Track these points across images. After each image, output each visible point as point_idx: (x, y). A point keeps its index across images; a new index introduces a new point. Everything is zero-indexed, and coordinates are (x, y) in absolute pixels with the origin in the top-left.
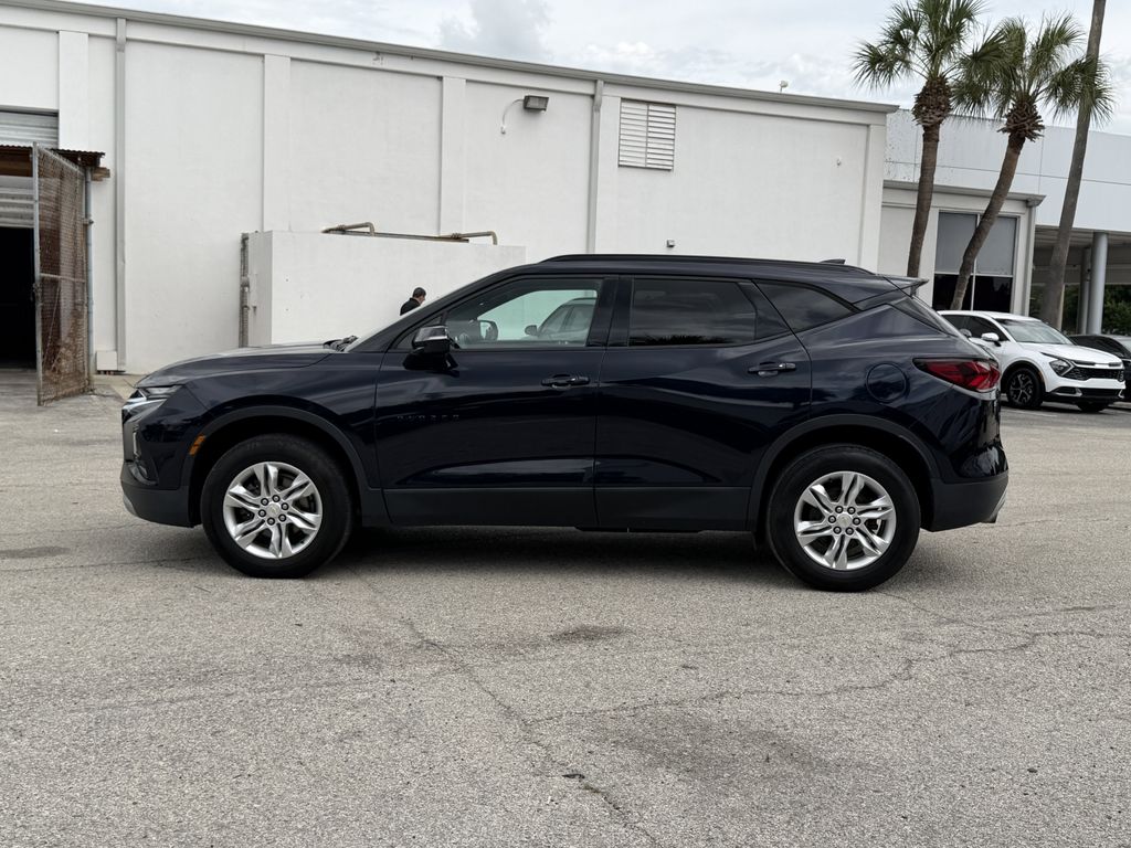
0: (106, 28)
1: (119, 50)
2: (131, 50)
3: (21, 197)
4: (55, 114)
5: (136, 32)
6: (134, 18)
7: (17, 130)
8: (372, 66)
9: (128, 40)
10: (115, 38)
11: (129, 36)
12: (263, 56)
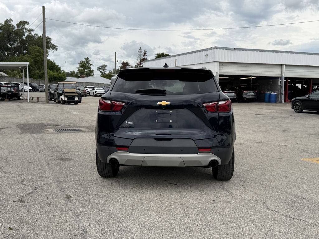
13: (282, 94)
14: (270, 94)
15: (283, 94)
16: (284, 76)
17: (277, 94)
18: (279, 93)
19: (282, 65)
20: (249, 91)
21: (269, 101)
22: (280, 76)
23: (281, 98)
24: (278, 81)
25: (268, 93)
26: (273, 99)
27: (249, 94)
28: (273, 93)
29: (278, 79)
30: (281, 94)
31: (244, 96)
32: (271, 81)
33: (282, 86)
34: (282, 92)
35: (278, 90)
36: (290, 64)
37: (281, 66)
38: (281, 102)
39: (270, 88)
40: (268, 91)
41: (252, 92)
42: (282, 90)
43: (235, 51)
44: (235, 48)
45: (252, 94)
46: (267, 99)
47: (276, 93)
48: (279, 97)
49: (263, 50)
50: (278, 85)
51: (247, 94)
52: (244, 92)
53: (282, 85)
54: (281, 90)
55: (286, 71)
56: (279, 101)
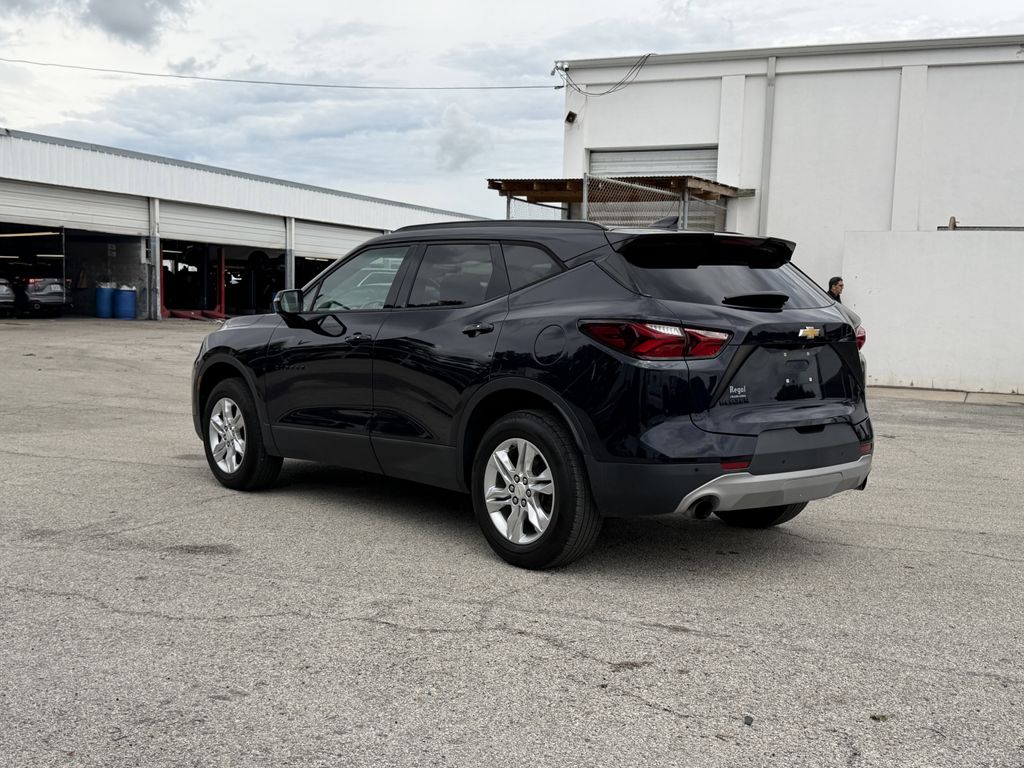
0: (759, 68)
1: (769, 85)
2: (782, 82)
3: (700, 218)
4: (715, 148)
5: (785, 66)
6: (782, 54)
7: (692, 164)
8: (1016, 59)
9: (777, 75)
10: (765, 75)
11: (778, 71)
12: (901, 68)
13: (157, 290)
14: (116, 293)
15: (159, 291)
16: (158, 235)
17: (138, 291)
18: (145, 289)
19: (149, 200)
20: (48, 280)
21: (115, 314)
22: (145, 233)
23: (152, 302)
24: (139, 248)
25: (108, 286)
26: (127, 306)
27: (47, 289)
28: (125, 288)
29: (140, 242)
30: (150, 290)
31: (32, 296)
32: (112, 247)
33: (154, 266)
34: (155, 285)
35: (140, 279)
36: (173, 199)
37: (146, 203)
38: (152, 318)
39: (109, 271)
40: (107, 280)
41: (56, 283)
42: (154, 277)
43: (9, 138)
44: (10, 128)
45: (57, 288)
46: (105, 306)
47: (134, 288)
48: (144, 302)
49: (97, 146)
50: (140, 263)
51: (42, 290)
52: (31, 281)
53: (155, 262)
54: (150, 279)
55: (164, 220)
56: (146, 314)
